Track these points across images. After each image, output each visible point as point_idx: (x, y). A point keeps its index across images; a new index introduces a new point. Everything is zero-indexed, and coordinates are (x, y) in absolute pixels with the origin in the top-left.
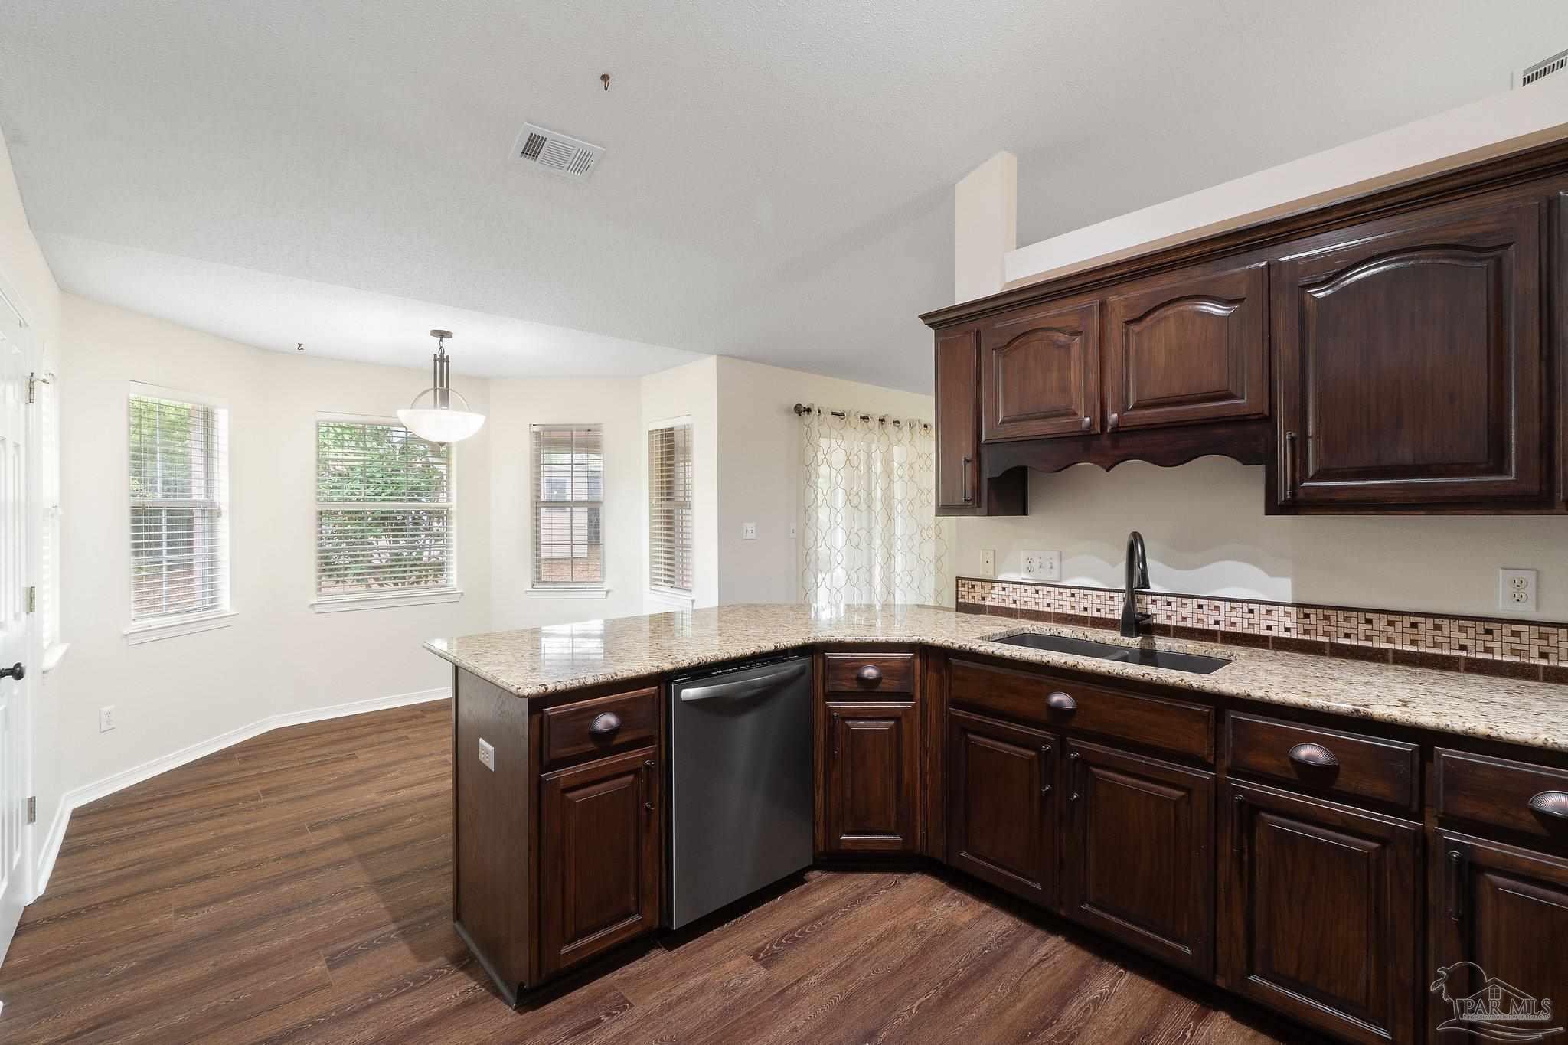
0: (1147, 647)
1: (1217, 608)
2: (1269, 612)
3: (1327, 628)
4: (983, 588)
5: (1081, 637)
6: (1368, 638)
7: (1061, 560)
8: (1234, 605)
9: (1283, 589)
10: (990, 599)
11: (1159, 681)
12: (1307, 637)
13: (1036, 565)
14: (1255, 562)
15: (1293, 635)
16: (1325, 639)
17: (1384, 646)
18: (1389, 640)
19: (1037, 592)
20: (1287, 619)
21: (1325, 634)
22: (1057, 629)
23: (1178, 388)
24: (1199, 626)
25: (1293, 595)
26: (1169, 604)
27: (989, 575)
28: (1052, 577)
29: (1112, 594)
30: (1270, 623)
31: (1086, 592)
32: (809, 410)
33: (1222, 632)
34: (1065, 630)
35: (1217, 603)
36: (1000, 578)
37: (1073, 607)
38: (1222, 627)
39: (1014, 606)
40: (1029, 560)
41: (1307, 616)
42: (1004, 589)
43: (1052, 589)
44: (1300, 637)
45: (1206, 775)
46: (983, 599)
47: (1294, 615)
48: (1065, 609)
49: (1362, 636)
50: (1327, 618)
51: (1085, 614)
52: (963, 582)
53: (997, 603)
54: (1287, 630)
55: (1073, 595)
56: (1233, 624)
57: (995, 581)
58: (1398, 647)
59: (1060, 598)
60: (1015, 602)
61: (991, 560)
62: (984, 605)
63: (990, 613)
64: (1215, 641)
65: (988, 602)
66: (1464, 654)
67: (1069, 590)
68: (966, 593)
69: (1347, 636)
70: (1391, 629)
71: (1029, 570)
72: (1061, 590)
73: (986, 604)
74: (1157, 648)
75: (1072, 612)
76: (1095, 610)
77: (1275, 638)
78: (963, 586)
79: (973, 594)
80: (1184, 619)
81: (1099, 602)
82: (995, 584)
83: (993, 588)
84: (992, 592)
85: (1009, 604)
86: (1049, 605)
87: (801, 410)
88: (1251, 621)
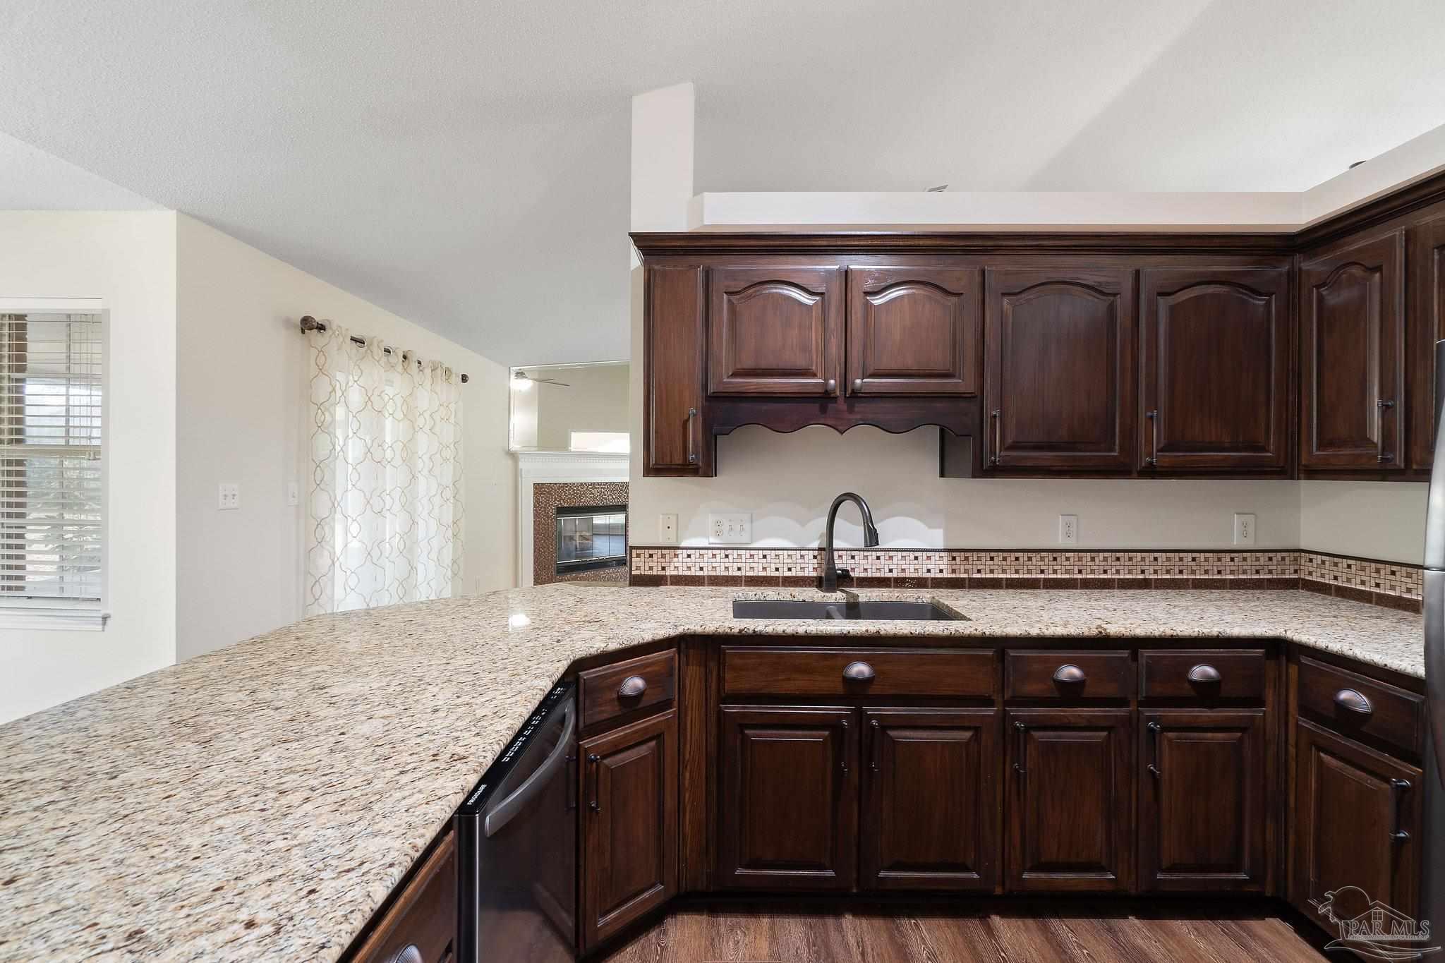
0: (852, 600)
1: (891, 558)
2: (929, 558)
3: (967, 567)
4: (663, 556)
5: (788, 598)
6: (992, 571)
7: (752, 522)
8: (904, 554)
9: (937, 538)
10: (672, 568)
11: (957, 634)
12: (954, 576)
13: (725, 527)
14: (919, 517)
15: (945, 575)
16: (965, 576)
17: (1001, 576)
18: (1004, 571)
19: (727, 556)
20: (941, 562)
21: (966, 571)
22: (762, 594)
23: (910, 363)
24: (877, 575)
25: (944, 541)
26: (853, 557)
27: (672, 543)
28: (743, 539)
29: (803, 553)
30: (929, 567)
31: (778, 552)
32: (321, 328)
33: (895, 578)
34: (770, 593)
35: (891, 554)
36: (683, 544)
37: (764, 569)
38: (894, 574)
39: (701, 573)
40: (718, 523)
41: (954, 559)
42: (689, 556)
43: (743, 552)
44: (950, 576)
45: (990, 711)
46: (663, 568)
47: (945, 559)
48: (756, 571)
49: (988, 571)
50: (967, 559)
51: (777, 574)
52: (639, 551)
53: (682, 572)
54: (941, 571)
55: (765, 557)
56: (903, 570)
57: (678, 548)
58: (1009, 576)
59: (751, 560)
60: (701, 569)
61: (673, 527)
62: (665, 576)
63: (672, 584)
64: (889, 586)
65: (670, 572)
66: (1042, 576)
67: (761, 552)
68: (641, 564)
69: (979, 571)
70: (1004, 563)
71: (718, 534)
72: (752, 552)
73: (668, 573)
74: (860, 600)
75: (764, 574)
76: (786, 569)
77: (933, 579)
78: (638, 556)
79: (651, 564)
80: (866, 570)
81: (790, 561)
82: (679, 552)
83: (676, 556)
84: (675, 560)
85: (695, 572)
86: (739, 569)
87: (308, 325)
88: (917, 567)
